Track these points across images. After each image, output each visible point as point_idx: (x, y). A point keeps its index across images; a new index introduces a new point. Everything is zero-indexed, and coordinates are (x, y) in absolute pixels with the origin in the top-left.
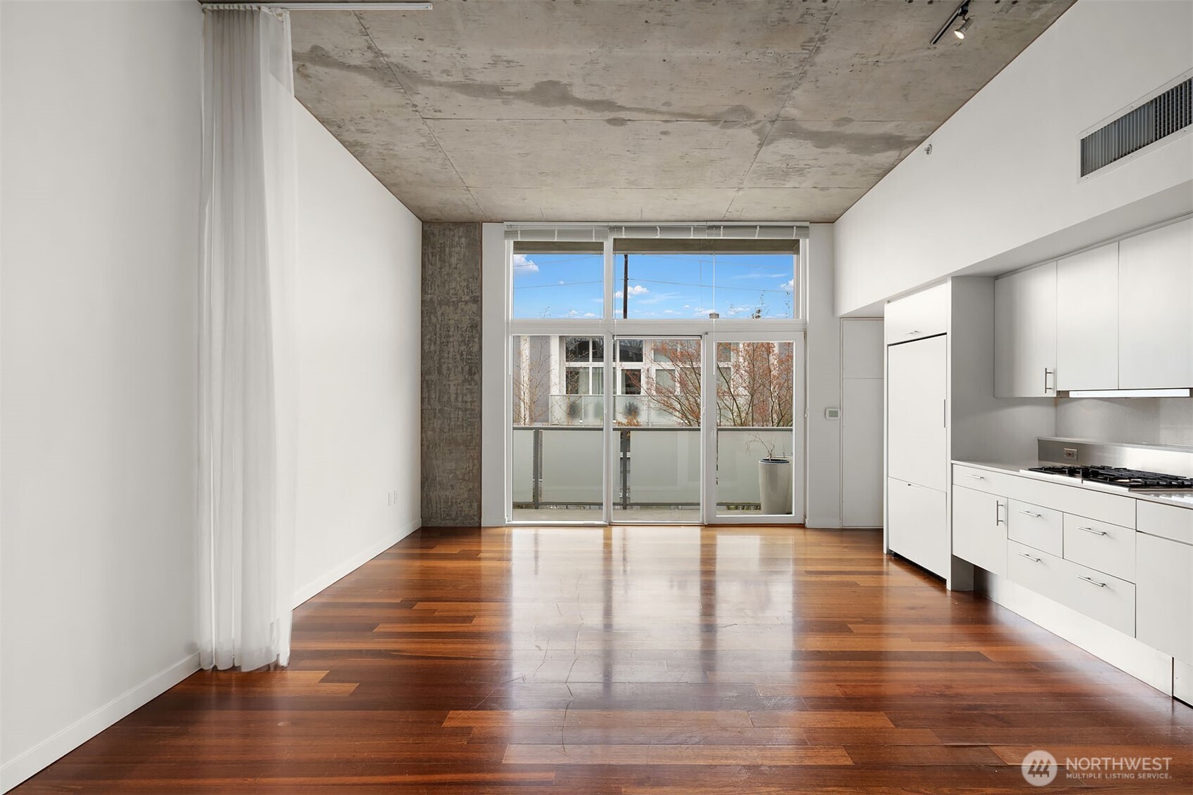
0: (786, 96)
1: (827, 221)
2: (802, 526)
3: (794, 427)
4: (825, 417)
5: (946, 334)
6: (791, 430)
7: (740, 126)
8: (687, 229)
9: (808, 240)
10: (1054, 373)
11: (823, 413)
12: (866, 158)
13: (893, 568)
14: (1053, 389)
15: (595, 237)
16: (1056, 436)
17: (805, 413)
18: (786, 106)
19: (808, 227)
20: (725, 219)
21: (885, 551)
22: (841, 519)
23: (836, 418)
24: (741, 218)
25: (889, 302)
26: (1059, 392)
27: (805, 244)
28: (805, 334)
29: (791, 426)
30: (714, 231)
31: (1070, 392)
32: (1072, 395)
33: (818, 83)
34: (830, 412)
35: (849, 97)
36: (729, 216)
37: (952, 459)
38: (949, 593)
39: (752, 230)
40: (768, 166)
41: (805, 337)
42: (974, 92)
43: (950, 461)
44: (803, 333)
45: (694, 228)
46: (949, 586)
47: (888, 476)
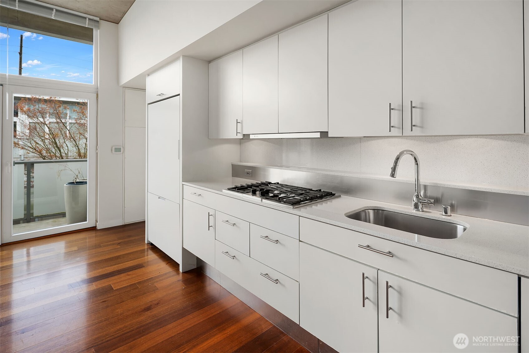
2: (94, 229)
3: (88, 159)
4: (112, 152)
5: (179, 95)
6: (86, 161)
9: (99, 32)
10: (241, 123)
11: (110, 150)
13: (152, 256)
14: (241, 133)
16: (241, 161)
17: (97, 149)
19: (98, 22)
21: (146, 242)
22: (123, 219)
23: (120, 153)
25: (149, 75)
26: (244, 135)
27: (96, 34)
29: (87, 158)
31: (250, 135)
32: (252, 137)
34: (115, 148)
37: (183, 181)
38: (181, 275)
41: (97, 97)
43: (181, 183)
44: (96, 95)
46: (181, 270)
47: (148, 192)
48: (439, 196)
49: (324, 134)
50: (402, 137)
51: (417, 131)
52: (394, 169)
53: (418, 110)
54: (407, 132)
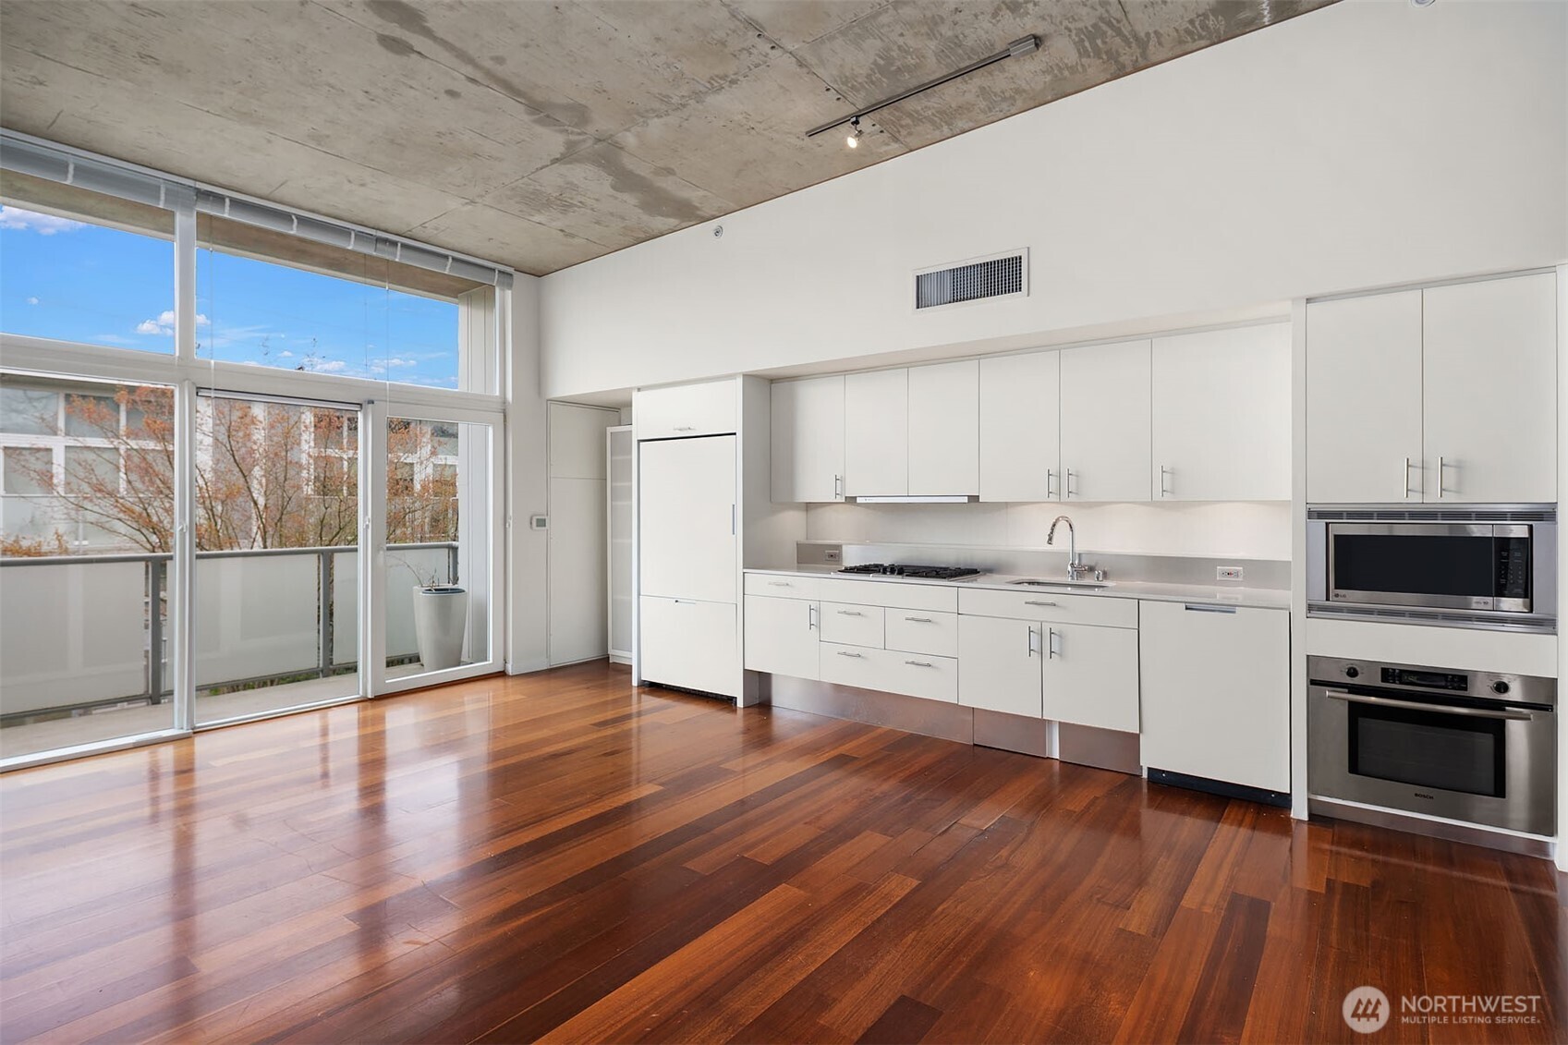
0: (642, 120)
1: (533, 272)
2: (502, 674)
4: (531, 527)
5: (735, 432)
7: (557, 128)
8: (345, 233)
9: (509, 293)
11: (529, 523)
12: (645, 218)
13: (651, 701)
14: (842, 494)
15: (166, 200)
16: (808, 539)
18: (630, 131)
19: (511, 275)
20: (408, 234)
21: (635, 683)
22: (548, 657)
23: (543, 528)
24: (435, 241)
25: (639, 390)
26: (847, 497)
27: (504, 296)
28: (505, 416)
29: (457, 541)
30: (387, 248)
31: (857, 498)
32: (859, 500)
33: (685, 124)
34: (538, 520)
35: (696, 150)
36: (418, 232)
37: (744, 568)
38: (740, 712)
39: (443, 260)
40: (538, 188)
41: (505, 421)
42: (788, 191)
43: (740, 570)
44: (502, 415)
45: (356, 235)
46: (740, 706)
47: (639, 594)
48: (1093, 564)
49: (974, 499)
50: (1060, 503)
51: (1073, 498)
52: (1050, 539)
53: (1074, 477)
54: (1064, 497)
